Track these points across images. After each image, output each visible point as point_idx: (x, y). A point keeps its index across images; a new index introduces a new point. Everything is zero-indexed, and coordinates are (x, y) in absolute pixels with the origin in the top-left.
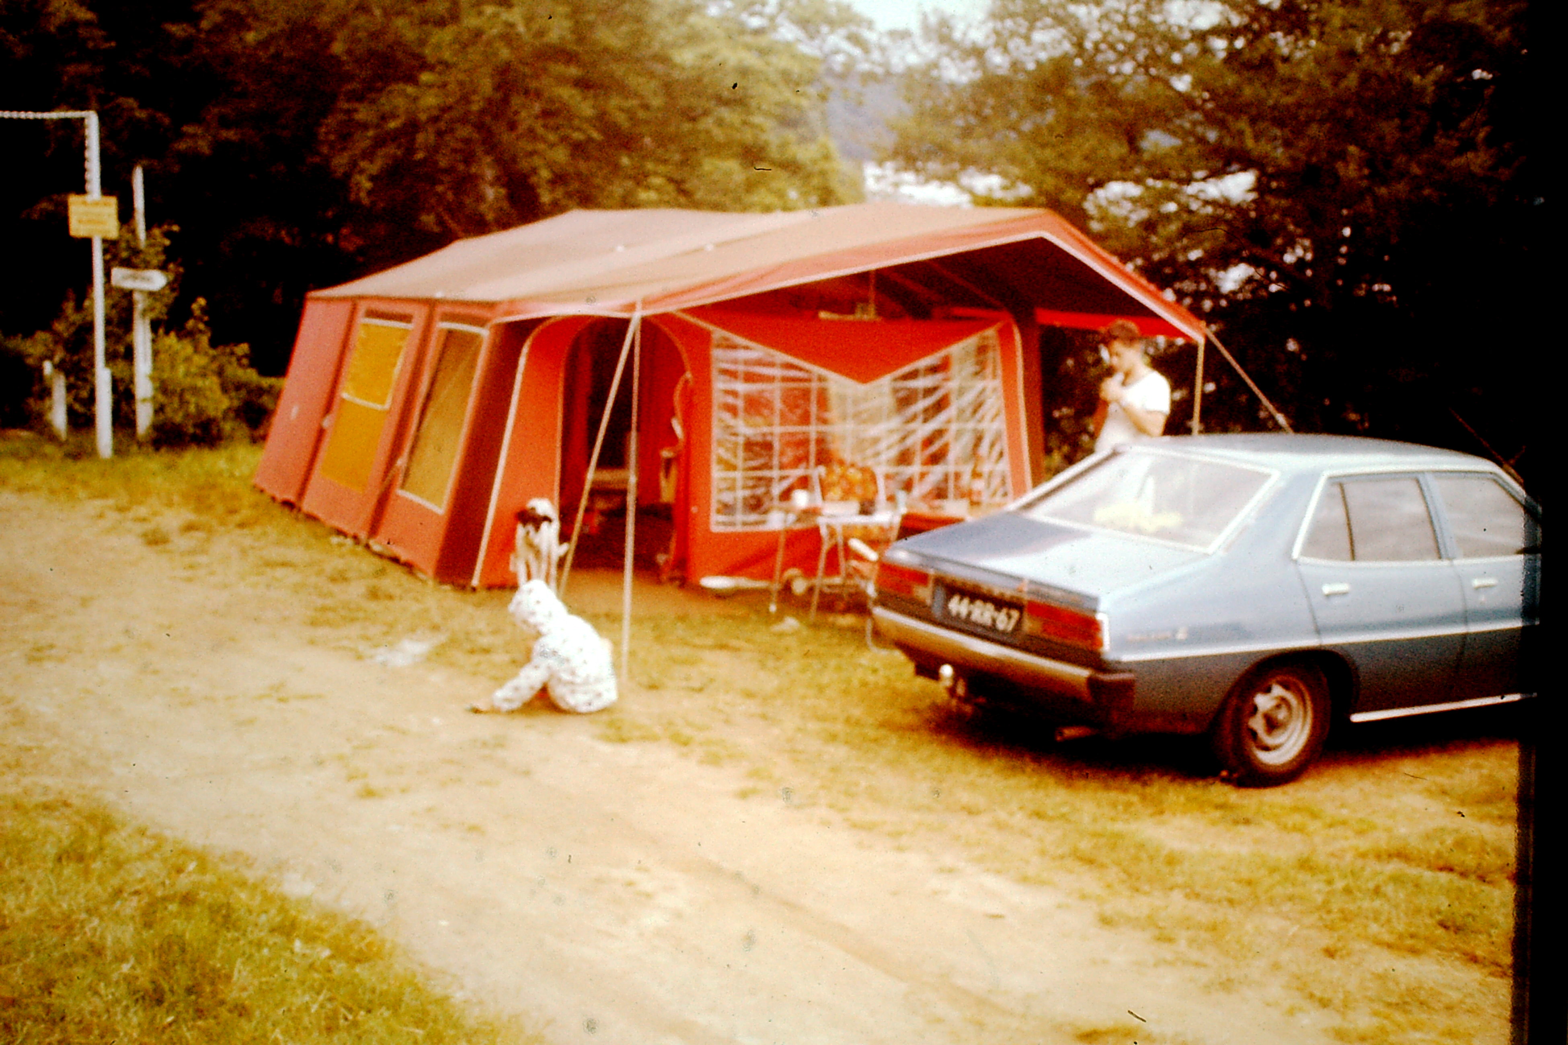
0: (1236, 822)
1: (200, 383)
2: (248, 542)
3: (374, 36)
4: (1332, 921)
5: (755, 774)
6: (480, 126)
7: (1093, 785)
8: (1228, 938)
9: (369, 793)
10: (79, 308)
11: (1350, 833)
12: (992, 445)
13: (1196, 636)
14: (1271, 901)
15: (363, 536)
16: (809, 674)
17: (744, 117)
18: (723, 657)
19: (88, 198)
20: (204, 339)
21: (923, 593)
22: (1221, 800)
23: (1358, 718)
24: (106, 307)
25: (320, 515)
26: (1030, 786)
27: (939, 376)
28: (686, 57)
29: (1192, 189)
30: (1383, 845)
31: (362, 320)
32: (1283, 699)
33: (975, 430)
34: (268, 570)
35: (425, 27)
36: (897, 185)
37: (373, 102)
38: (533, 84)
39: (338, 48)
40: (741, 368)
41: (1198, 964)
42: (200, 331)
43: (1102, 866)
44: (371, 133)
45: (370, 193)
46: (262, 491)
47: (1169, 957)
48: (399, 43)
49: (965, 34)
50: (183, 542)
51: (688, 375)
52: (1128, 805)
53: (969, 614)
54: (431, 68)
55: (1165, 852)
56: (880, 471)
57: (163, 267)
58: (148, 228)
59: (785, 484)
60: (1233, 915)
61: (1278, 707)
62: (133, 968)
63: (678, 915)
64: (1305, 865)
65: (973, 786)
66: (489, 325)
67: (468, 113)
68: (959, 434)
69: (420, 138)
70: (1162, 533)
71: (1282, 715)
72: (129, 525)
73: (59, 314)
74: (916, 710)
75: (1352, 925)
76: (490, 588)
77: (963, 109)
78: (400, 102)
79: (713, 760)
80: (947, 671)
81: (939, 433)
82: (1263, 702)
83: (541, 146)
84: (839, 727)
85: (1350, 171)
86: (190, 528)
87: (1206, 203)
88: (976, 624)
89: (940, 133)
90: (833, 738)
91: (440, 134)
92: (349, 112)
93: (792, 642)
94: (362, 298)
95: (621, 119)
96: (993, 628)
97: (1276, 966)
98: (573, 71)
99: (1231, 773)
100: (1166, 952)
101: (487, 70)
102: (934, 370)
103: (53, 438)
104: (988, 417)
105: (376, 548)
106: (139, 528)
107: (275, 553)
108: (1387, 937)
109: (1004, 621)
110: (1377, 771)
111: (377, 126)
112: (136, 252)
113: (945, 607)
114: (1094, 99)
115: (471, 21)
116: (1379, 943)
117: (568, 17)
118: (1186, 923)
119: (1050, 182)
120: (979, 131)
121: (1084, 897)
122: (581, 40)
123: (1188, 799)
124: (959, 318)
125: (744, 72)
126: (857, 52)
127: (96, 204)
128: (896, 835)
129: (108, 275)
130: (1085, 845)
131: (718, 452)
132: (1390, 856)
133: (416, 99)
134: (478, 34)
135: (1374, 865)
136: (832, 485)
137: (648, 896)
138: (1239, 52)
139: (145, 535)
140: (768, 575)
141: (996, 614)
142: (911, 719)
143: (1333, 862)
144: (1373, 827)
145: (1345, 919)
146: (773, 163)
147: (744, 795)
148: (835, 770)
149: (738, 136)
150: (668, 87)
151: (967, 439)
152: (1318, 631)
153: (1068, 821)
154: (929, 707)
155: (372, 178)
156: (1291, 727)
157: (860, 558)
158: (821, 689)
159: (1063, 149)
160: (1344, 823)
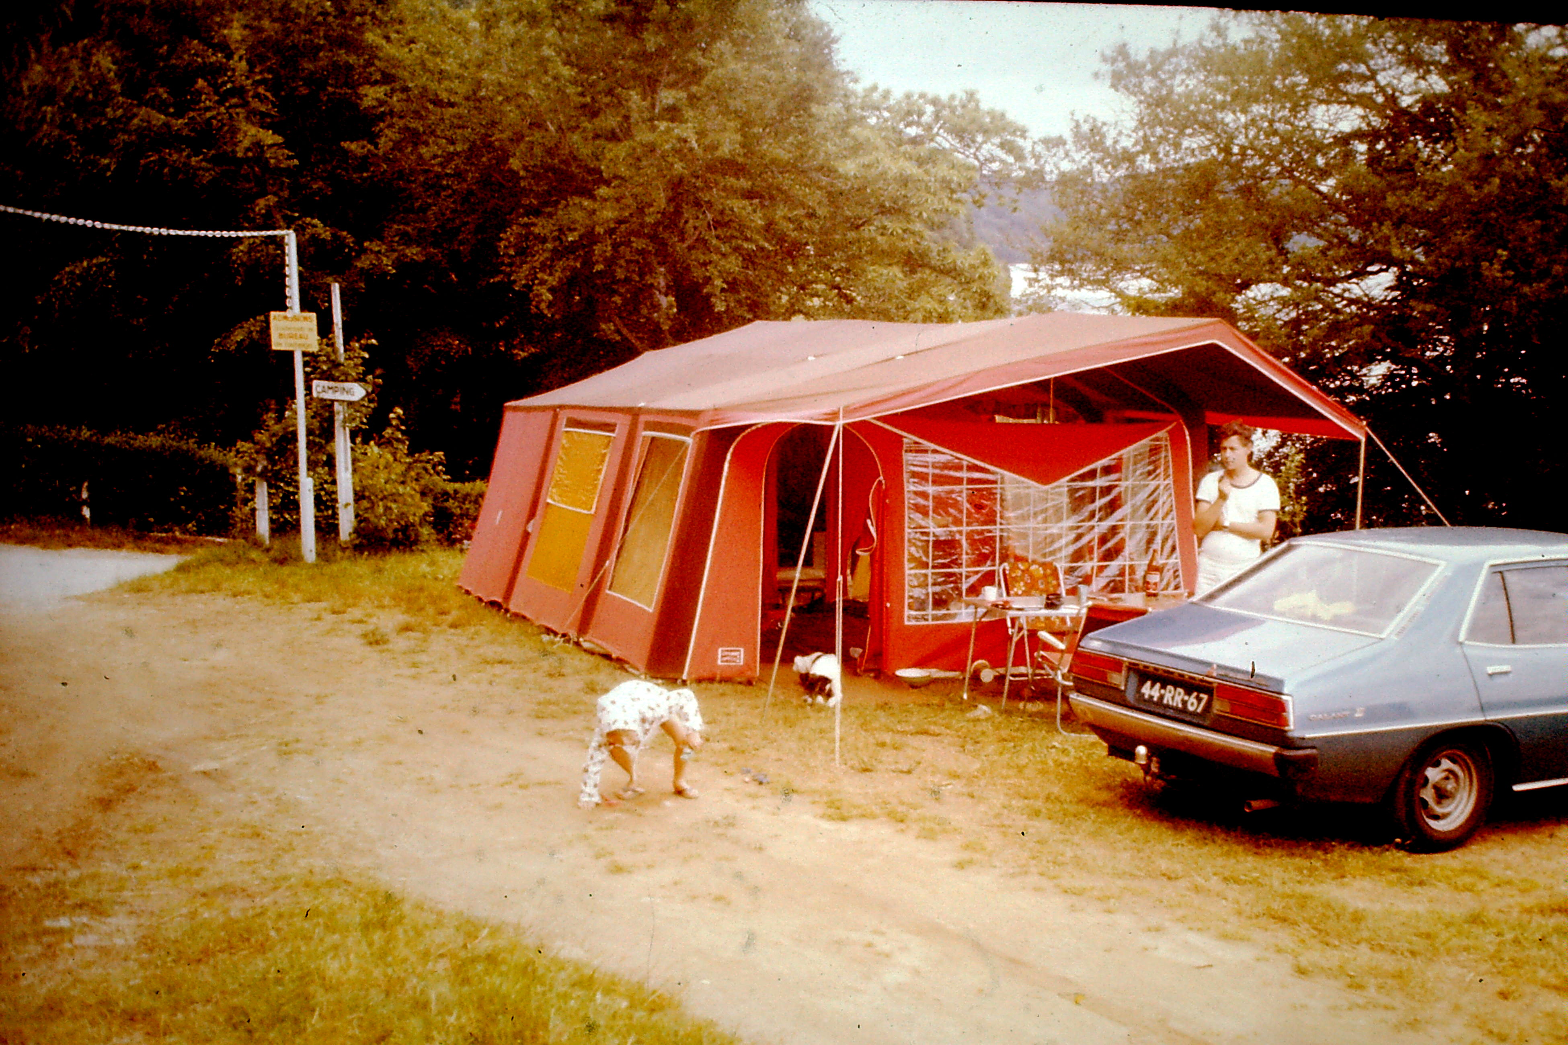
0: (1411, 884)
1: (401, 489)
2: (463, 641)
3: (549, 152)
4: (1504, 968)
5: (967, 847)
6: (653, 237)
7: (1278, 853)
8: (1411, 984)
9: (618, 869)
10: (280, 418)
11: (1515, 892)
12: (1165, 540)
13: (1372, 715)
14: (1449, 952)
15: (573, 634)
16: (1007, 756)
17: (905, 225)
18: (925, 742)
19: (288, 313)
20: (403, 448)
21: (1117, 679)
22: (1396, 864)
23: (1517, 788)
24: (306, 417)
25: (528, 616)
26: (1222, 855)
27: (1114, 476)
28: (849, 167)
29: (1338, 289)
30: (1546, 901)
31: (562, 427)
32: (1450, 771)
33: (1148, 526)
34: (488, 667)
35: (598, 142)
36: (1050, 288)
37: (550, 215)
38: (705, 197)
39: (515, 163)
40: (930, 471)
41: (1386, 1008)
42: (398, 440)
43: (1295, 923)
44: (549, 246)
45: (550, 305)
46: (468, 592)
47: (1361, 1001)
48: (575, 158)
49: (1116, 142)
50: (401, 643)
51: (881, 478)
52: (1312, 870)
53: (1162, 697)
54: (608, 183)
55: (1351, 910)
56: (1061, 565)
57: (361, 379)
58: (346, 343)
59: (973, 579)
60: (1417, 964)
61: (1447, 778)
62: (459, 1018)
63: (917, 972)
64: (1475, 919)
65: (1170, 855)
66: (693, 433)
67: (642, 225)
68: (1133, 530)
69: (597, 249)
70: (1336, 621)
71: (1450, 786)
72: (347, 626)
73: (260, 425)
74: (1108, 787)
75: (1522, 972)
76: (699, 681)
77: (1114, 215)
78: (579, 215)
79: (928, 835)
80: (1142, 750)
81: (1114, 530)
82: (1433, 774)
83: (715, 257)
84: (1039, 804)
85: (1492, 271)
86: (407, 628)
87: (1351, 302)
88: (1167, 706)
89: (1095, 238)
90: (1037, 813)
91: (615, 246)
92: (526, 226)
93: (988, 727)
94: (561, 407)
95: (788, 228)
96: (1184, 710)
97: (1457, 1008)
98: (744, 183)
99: (1404, 840)
100: (1357, 997)
101: (660, 183)
102: (1107, 470)
103: (257, 544)
104: (1160, 515)
105: (586, 645)
106: (359, 629)
107: (491, 651)
108: (1554, 981)
109: (1194, 704)
110: (1535, 836)
111: (555, 239)
112: (336, 365)
113: (1138, 691)
114: (1240, 202)
115: (643, 136)
116: (1546, 986)
117: (737, 131)
118: (1374, 971)
119: (1202, 285)
120: (1132, 235)
121: (1279, 951)
122: (749, 152)
123: (1367, 864)
124: (1130, 421)
125: (905, 181)
126: (1011, 159)
127: (296, 318)
128: (1103, 899)
129: (308, 388)
130: (1277, 906)
131: (910, 550)
132: (1553, 910)
133: (594, 212)
134: (652, 149)
135: (1537, 919)
136: (1015, 579)
137: (887, 956)
138: (1381, 154)
139: (365, 636)
140: (961, 666)
141: (1186, 698)
142: (1105, 796)
143: (1502, 917)
144: (1534, 886)
145: (1516, 966)
146: (933, 269)
147: (960, 865)
148: (1042, 842)
149: (902, 244)
150: (834, 197)
151: (1142, 535)
152: (1482, 709)
153: (1260, 885)
154: (1121, 785)
155: (551, 290)
156: (1458, 797)
157: (1047, 647)
158: (1020, 769)
159: (1212, 252)
160: (1509, 883)
